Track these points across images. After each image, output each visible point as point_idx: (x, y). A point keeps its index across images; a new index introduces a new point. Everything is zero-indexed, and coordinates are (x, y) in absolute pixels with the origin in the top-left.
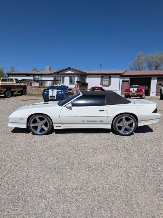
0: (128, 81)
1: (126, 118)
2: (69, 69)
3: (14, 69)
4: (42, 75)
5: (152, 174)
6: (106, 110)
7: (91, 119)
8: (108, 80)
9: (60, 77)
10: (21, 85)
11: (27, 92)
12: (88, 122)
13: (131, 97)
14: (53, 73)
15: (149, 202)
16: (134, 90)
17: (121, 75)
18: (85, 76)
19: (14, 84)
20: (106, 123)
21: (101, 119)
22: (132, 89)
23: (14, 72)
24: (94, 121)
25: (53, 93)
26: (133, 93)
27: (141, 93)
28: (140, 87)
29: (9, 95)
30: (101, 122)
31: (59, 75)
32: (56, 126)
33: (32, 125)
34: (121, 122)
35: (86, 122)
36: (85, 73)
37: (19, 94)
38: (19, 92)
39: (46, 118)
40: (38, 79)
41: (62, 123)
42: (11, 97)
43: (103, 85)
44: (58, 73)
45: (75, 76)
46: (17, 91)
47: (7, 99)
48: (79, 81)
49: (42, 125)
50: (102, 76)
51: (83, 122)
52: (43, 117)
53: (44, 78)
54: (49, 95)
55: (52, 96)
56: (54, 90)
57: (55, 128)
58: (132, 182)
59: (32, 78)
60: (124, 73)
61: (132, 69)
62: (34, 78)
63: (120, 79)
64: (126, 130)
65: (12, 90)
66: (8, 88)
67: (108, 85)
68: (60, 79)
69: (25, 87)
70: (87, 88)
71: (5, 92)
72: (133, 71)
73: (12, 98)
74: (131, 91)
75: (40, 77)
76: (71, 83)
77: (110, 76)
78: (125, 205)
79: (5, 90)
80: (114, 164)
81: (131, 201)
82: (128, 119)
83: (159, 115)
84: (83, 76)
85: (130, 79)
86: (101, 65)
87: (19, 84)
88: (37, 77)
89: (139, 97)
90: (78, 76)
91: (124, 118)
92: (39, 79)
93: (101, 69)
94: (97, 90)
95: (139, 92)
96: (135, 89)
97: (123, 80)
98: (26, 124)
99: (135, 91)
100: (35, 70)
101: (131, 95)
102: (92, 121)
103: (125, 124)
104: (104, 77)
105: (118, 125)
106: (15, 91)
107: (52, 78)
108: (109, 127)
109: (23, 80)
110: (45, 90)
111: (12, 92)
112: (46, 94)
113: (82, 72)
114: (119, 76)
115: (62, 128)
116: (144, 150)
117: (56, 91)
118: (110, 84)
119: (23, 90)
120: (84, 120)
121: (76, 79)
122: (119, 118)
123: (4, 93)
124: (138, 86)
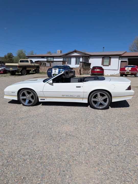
0: (126, 61)
1: (100, 94)
2: (75, 51)
3: (33, 52)
4: (53, 57)
5: (103, 147)
6: (82, 87)
7: (69, 94)
8: (108, 60)
9: (68, 59)
10: (35, 65)
11: (40, 71)
12: (67, 97)
13: (128, 76)
14: (62, 55)
15: (83, 174)
16: (128, 69)
17: (120, 56)
18: (89, 57)
19: (30, 64)
20: (83, 98)
21: (78, 94)
22: (126, 69)
23: (33, 55)
24: (72, 96)
25: (55, 71)
26: (128, 72)
27: (135, 72)
28: (134, 67)
29: (25, 73)
30: (78, 97)
31: (67, 57)
32: (41, 99)
33: (22, 98)
34: (97, 97)
35: (65, 96)
36: (89, 55)
37: (34, 72)
38: (33, 71)
39: (33, 92)
40: (50, 60)
41: (46, 97)
42: (26, 74)
43: (104, 65)
44: (66, 55)
45: (80, 58)
46: (32, 70)
47: (23, 76)
48: (83, 61)
49: (29, 98)
50: (103, 57)
51: (63, 97)
52: (30, 91)
53: (55, 60)
54: (52, 73)
55: (55, 74)
56: (56, 69)
57: (40, 101)
58: (80, 153)
59: (45, 60)
60: (123, 54)
61: (132, 51)
62: (48, 59)
63: (119, 60)
64: (101, 104)
65: (27, 69)
66: (24, 67)
67: (108, 65)
68: (68, 60)
69: (38, 67)
70: (90, 68)
71: (22, 70)
72: (132, 53)
73: (27, 76)
74: (126, 70)
75: (52, 59)
76: (76, 63)
77: (110, 57)
78: (59, 174)
79: (22, 69)
80: (74, 135)
81: (67, 171)
82: (102, 95)
83: (133, 92)
84: (87, 57)
85: (128, 59)
86: (104, 48)
87: (33, 64)
88: (49, 59)
89: (133, 76)
90: (82, 58)
91: (98, 94)
92: (52, 60)
93: (103, 51)
94: (96, 69)
95: (133, 71)
96: (130, 68)
97: (121, 60)
98: (17, 97)
99: (130, 70)
100: (50, 53)
101: (126, 73)
102: (70, 96)
103: (100, 99)
104: (105, 58)
105: (93, 99)
106: (31, 70)
107: (62, 60)
108: (86, 101)
109: (38, 61)
110: (49, 69)
111: (29, 71)
112: (50, 72)
113: (86, 54)
114: (119, 57)
115: (46, 100)
116: (109, 124)
117: (58, 70)
118: (110, 64)
119: (36, 69)
120: (63, 95)
121: (81, 60)
122: (94, 94)
123: (21, 72)
124: (133, 65)
